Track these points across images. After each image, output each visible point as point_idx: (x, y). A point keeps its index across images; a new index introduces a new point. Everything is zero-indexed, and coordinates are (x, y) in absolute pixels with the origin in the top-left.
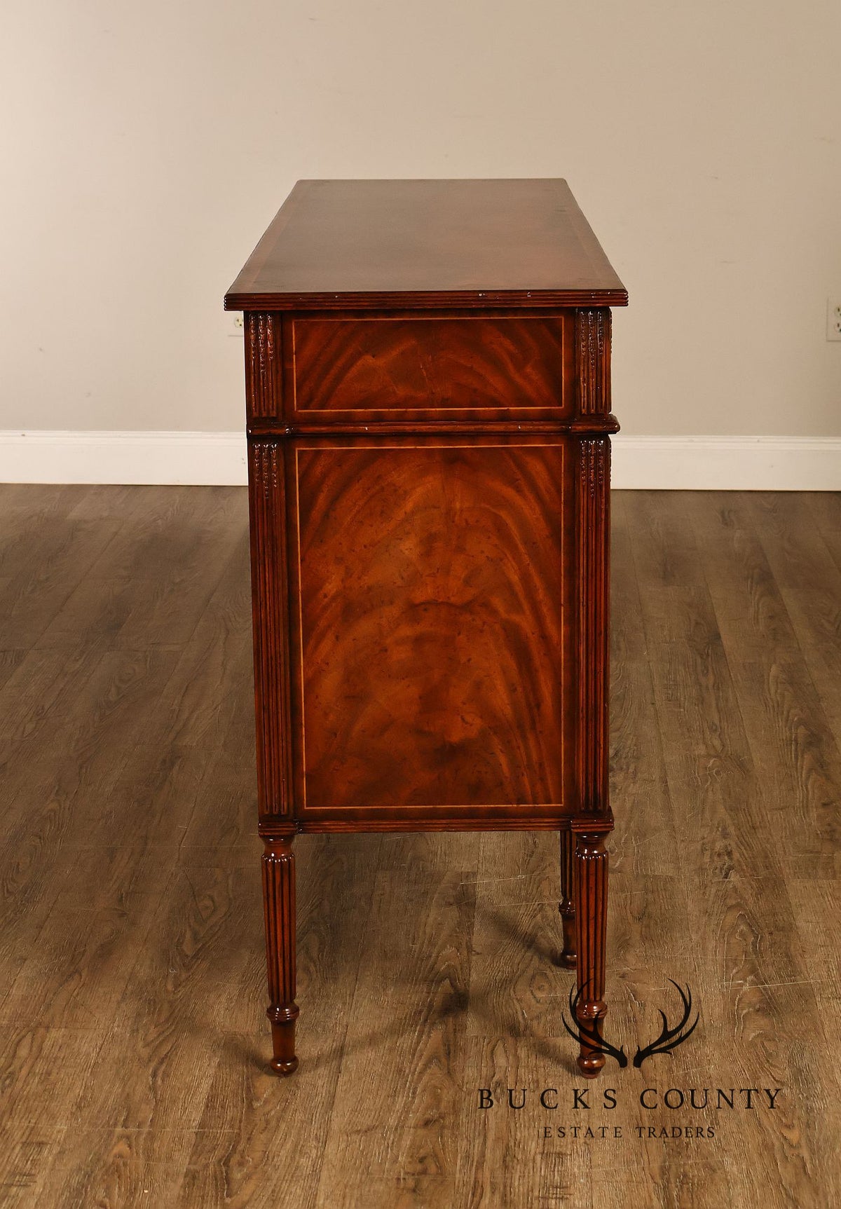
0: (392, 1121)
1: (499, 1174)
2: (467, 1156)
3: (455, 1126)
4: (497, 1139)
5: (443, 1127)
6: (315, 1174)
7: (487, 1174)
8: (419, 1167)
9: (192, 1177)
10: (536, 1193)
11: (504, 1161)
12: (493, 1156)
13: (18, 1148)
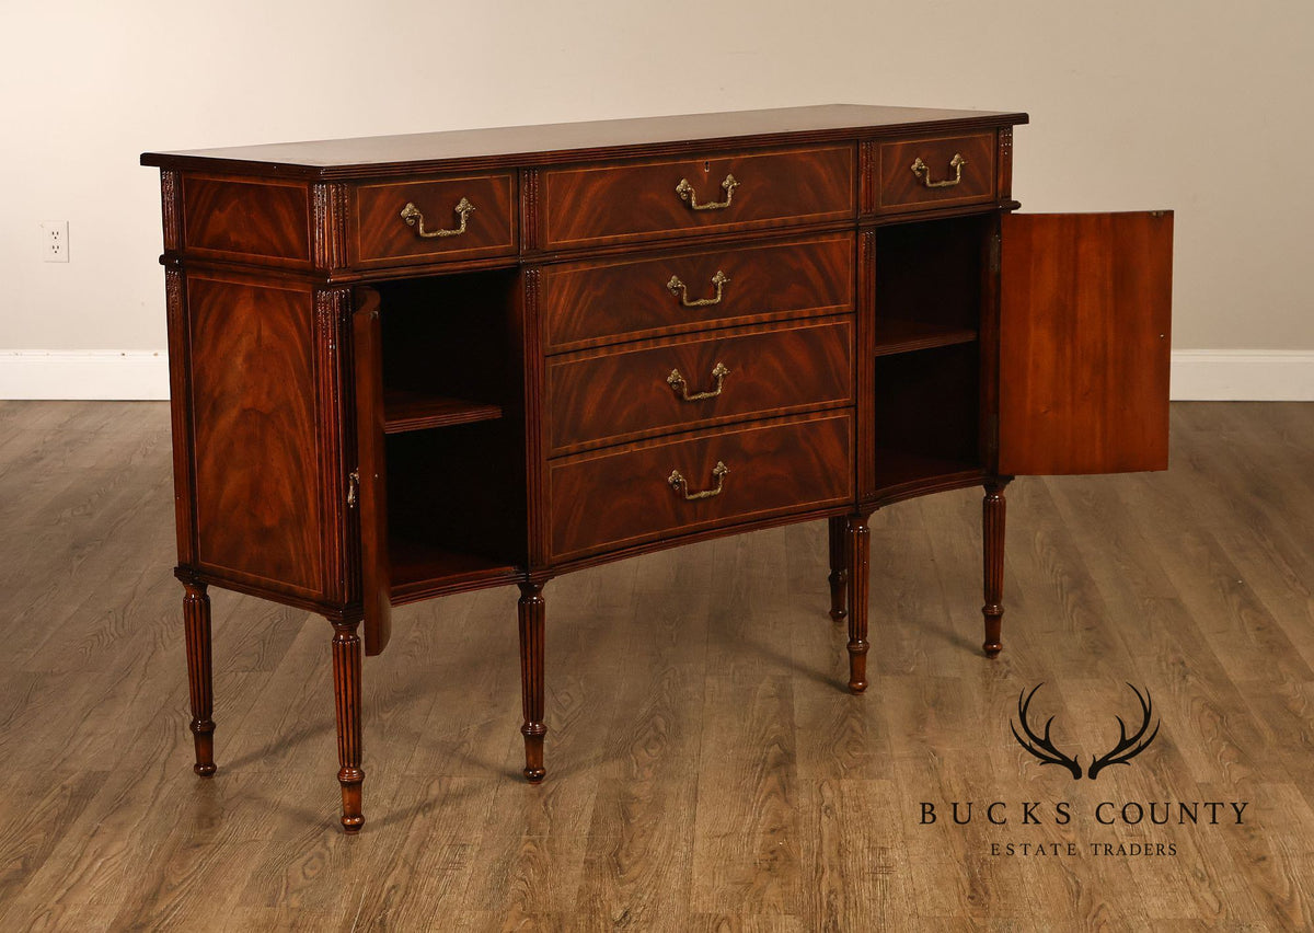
0: (745, 830)
1: (835, 860)
2: (808, 850)
3: (796, 832)
4: (831, 840)
5: (786, 833)
6: (689, 860)
7: (826, 859)
8: (771, 856)
9: (589, 864)
10: (866, 871)
11: (839, 852)
12: (829, 851)
13: (446, 848)
